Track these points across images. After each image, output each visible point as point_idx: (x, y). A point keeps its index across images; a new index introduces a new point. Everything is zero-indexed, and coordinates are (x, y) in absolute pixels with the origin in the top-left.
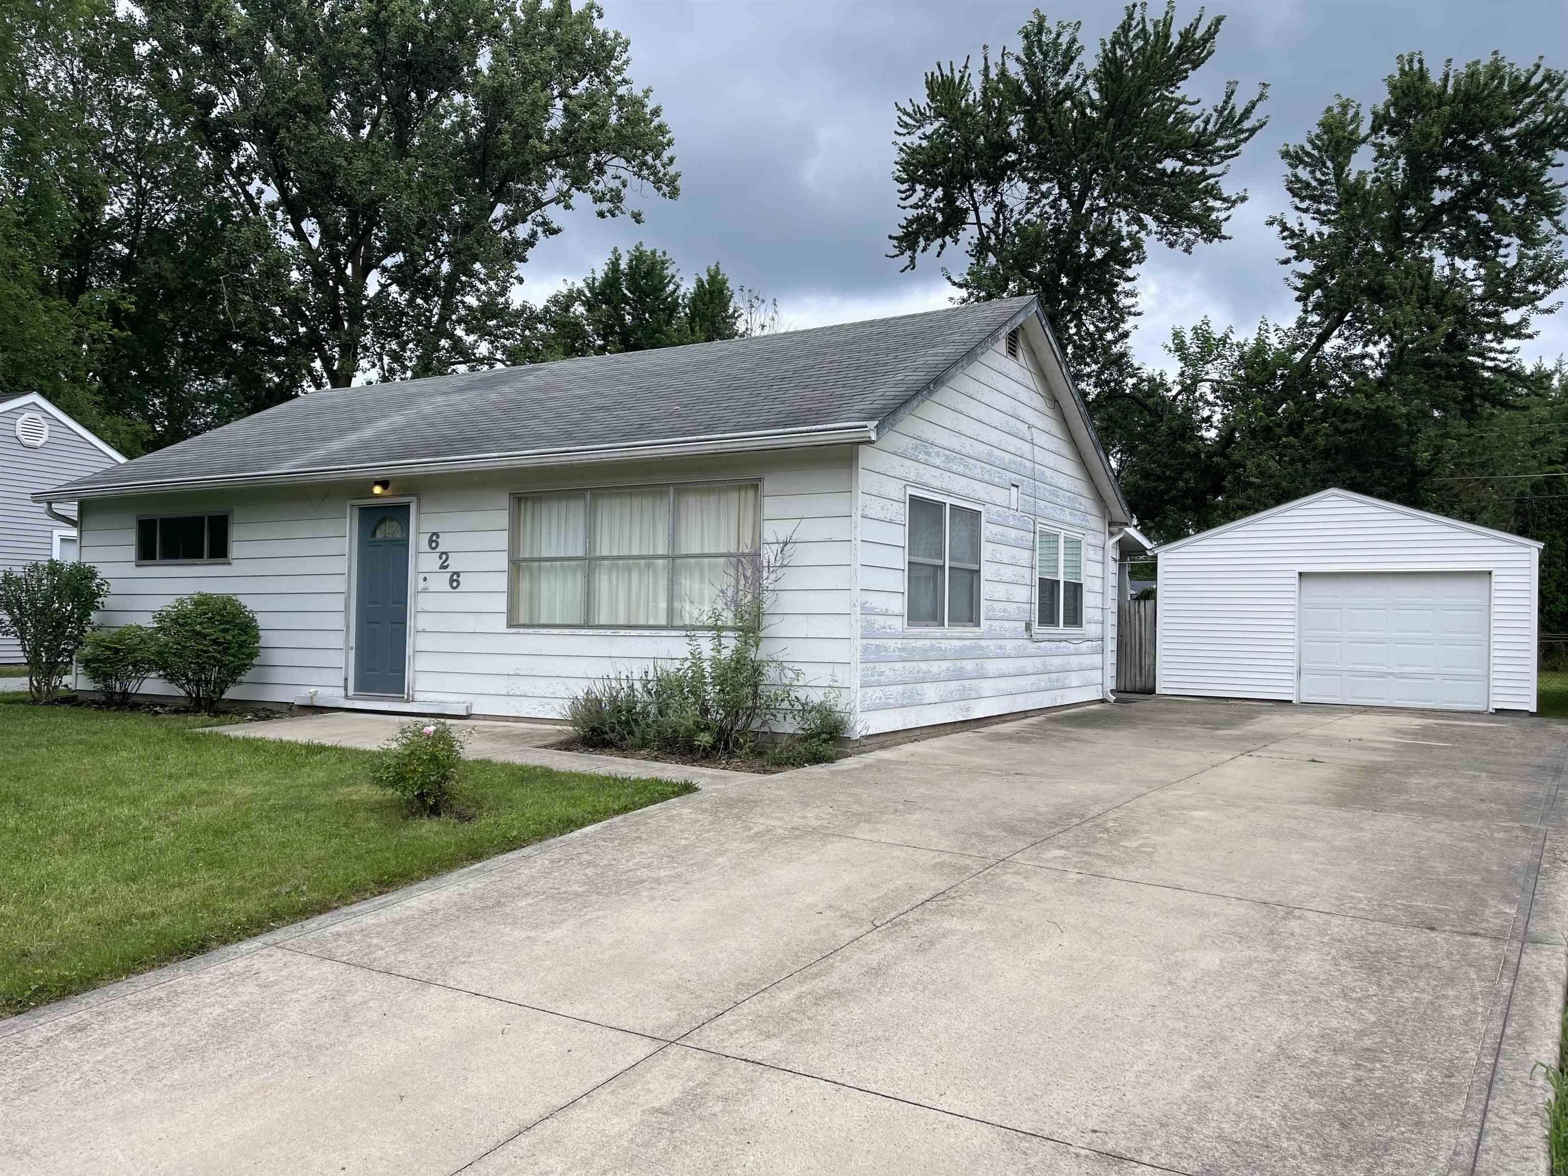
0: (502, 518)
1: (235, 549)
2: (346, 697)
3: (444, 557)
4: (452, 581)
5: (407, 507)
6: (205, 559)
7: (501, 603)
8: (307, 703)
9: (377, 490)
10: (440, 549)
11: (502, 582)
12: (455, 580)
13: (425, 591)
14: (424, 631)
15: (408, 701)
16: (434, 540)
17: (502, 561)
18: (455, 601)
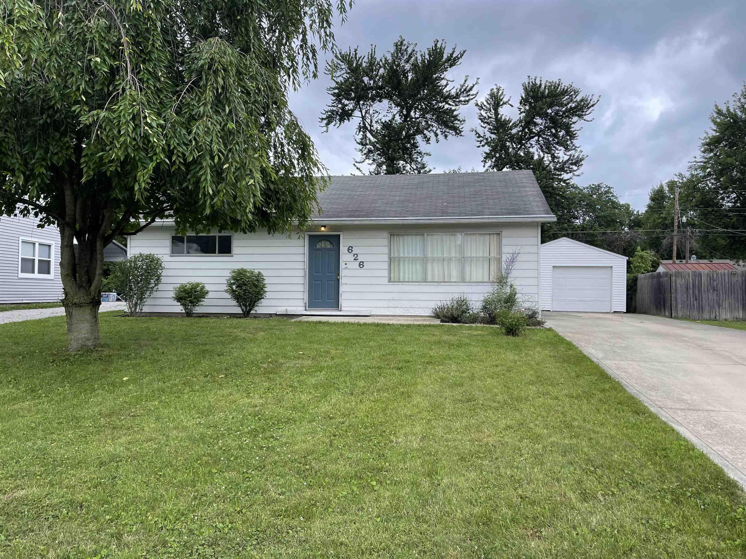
0: (385, 242)
1: (235, 249)
2: (306, 310)
3: (356, 256)
4: (360, 265)
5: (339, 236)
6: (217, 254)
7: (386, 273)
8: (285, 313)
9: (323, 229)
10: (353, 252)
11: (386, 266)
12: (361, 265)
13: (346, 268)
14: (346, 284)
15: (341, 311)
16: (350, 249)
17: (386, 258)
18: (361, 272)
